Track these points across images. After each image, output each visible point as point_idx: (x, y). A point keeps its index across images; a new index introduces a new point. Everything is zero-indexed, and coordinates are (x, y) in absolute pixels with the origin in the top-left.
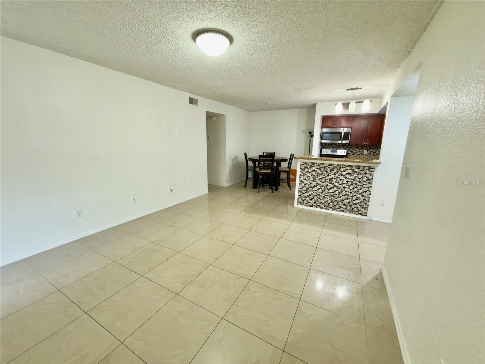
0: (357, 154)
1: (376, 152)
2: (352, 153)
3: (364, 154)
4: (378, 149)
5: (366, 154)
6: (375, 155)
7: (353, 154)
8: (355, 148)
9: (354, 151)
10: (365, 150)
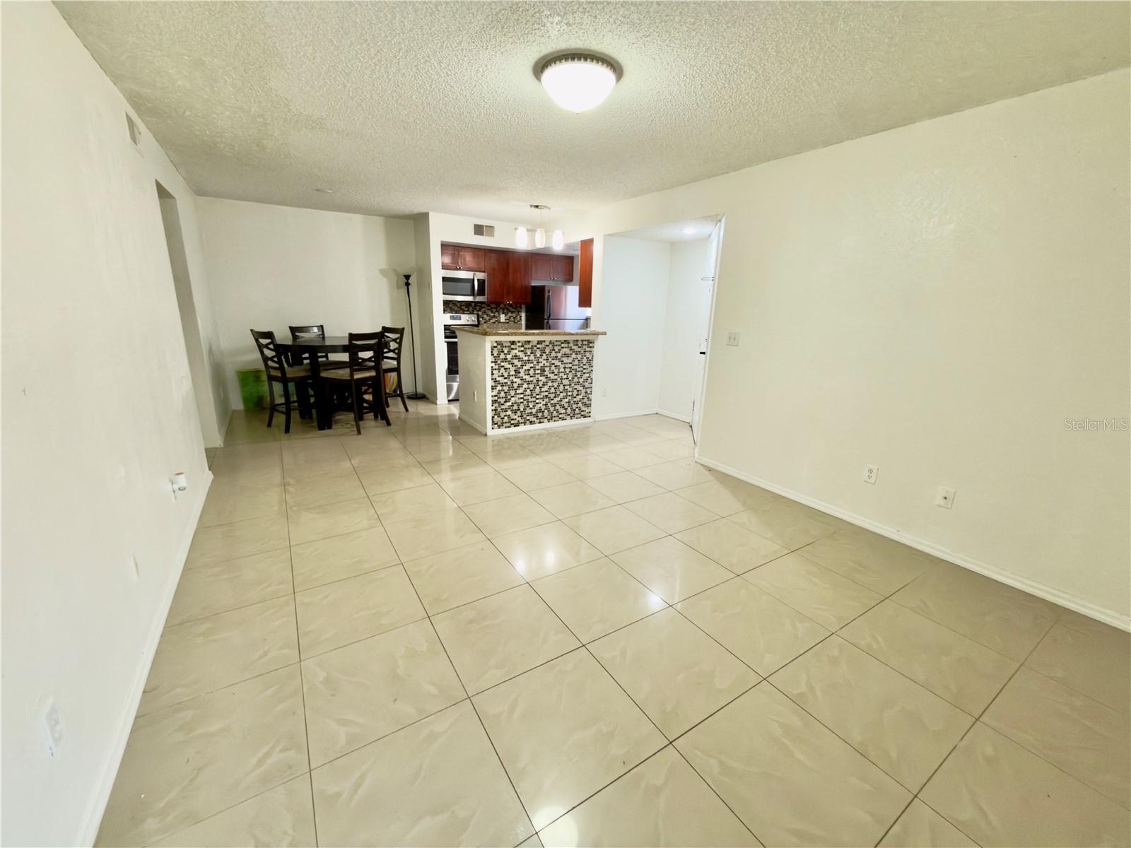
0: (491, 321)
1: (516, 316)
2: (484, 321)
3: (501, 321)
4: (519, 312)
5: (504, 321)
6: (518, 322)
8: (487, 311)
9: (485, 316)
10: (501, 313)
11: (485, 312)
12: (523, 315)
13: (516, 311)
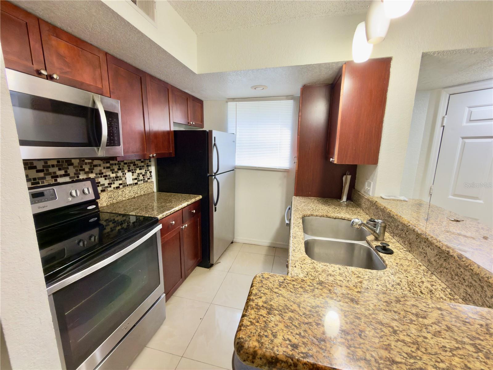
0: (113, 186)
1: (146, 173)
2: (100, 188)
3: (127, 184)
4: (148, 166)
5: (131, 182)
6: (147, 181)
7: (102, 191)
8: (104, 171)
9: (102, 180)
10: (126, 171)
11: (101, 173)
12: (153, 169)
13: (145, 166)
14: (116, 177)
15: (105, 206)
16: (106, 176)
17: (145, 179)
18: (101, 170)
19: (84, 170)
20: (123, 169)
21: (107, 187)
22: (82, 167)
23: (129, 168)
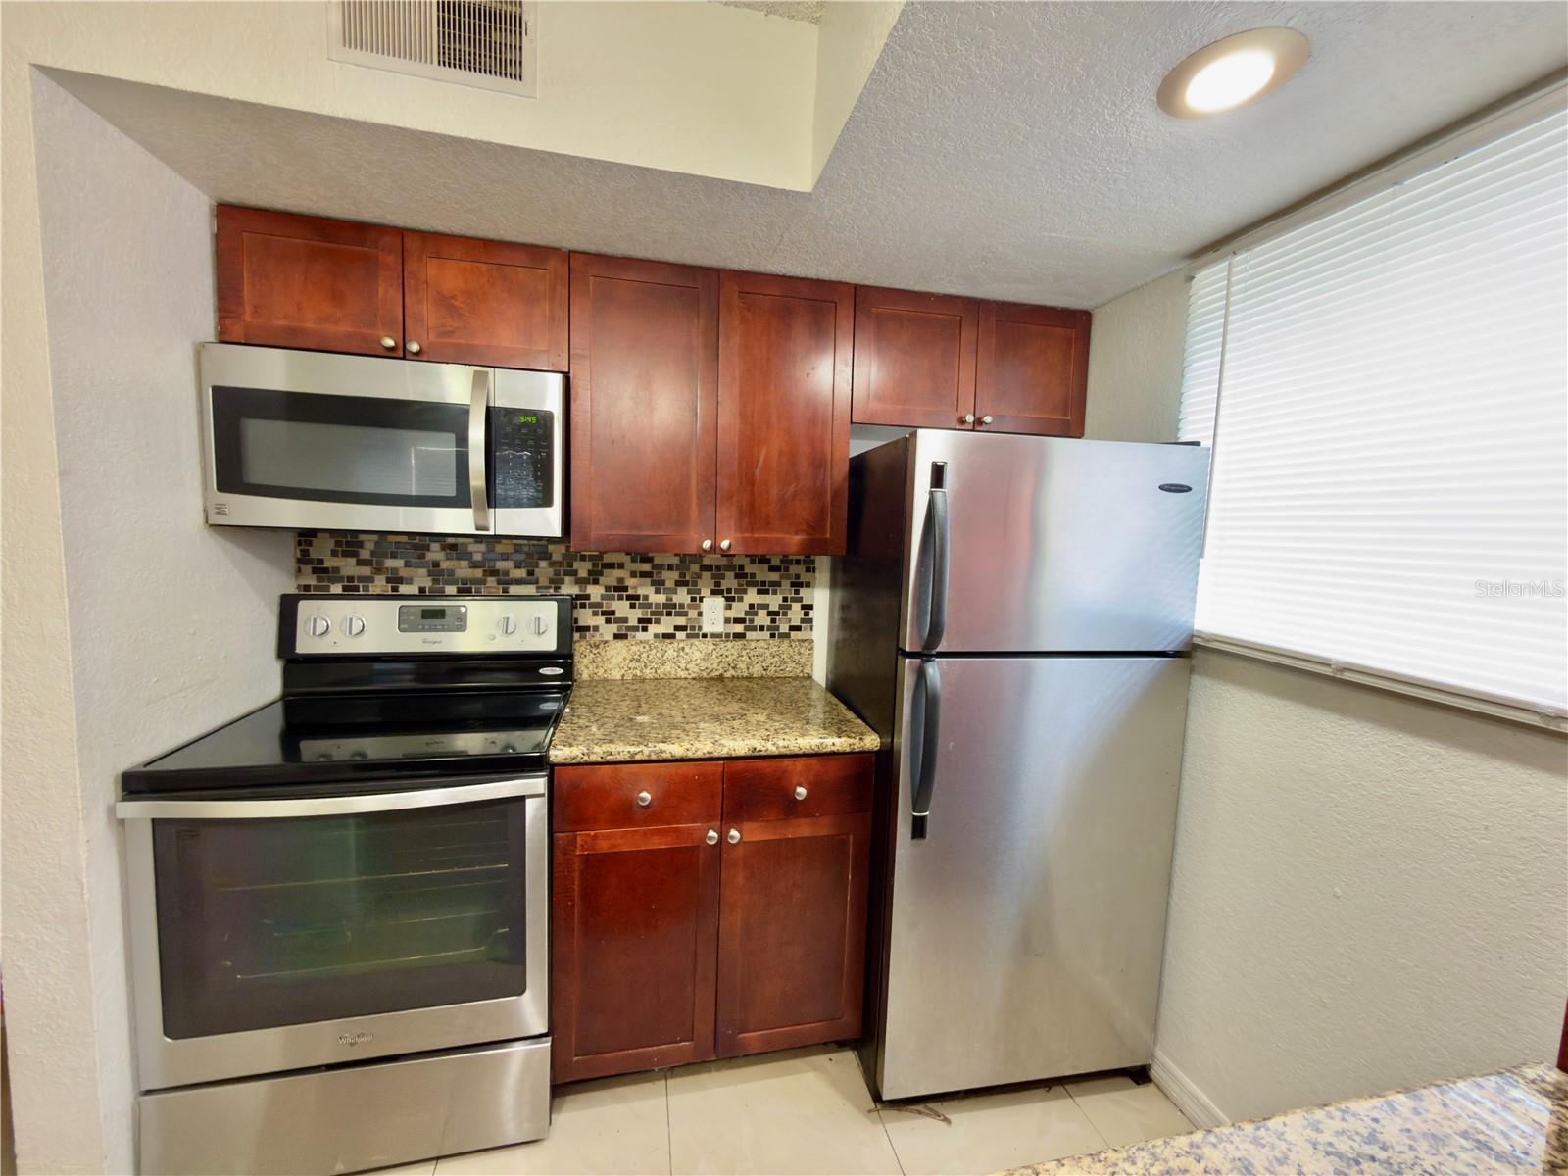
0: (653, 629)
1: (785, 607)
2: (614, 628)
3: (705, 630)
4: (797, 585)
5: (720, 628)
6: (786, 636)
7: (617, 637)
8: (630, 582)
9: (621, 607)
10: (705, 592)
11: (621, 588)
12: (820, 597)
13: (786, 584)
14: (665, 605)
15: (615, 680)
16: (637, 597)
17: (778, 628)
18: (621, 580)
19: (574, 573)
20: (695, 584)
21: (635, 629)
22: (571, 565)
23: (718, 584)
